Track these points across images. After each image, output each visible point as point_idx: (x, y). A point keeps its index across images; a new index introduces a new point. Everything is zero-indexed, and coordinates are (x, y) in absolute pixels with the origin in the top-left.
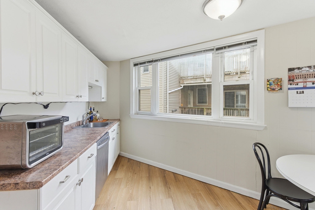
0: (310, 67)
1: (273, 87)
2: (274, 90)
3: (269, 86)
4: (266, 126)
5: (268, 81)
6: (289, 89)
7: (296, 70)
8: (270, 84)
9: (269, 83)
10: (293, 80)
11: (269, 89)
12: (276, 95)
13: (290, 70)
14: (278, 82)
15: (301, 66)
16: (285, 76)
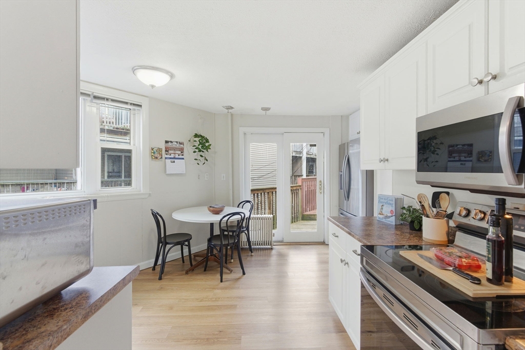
0: (177, 142)
1: (156, 155)
2: (157, 158)
3: (153, 154)
4: (151, 192)
5: (152, 149)
6: (166, 158)
7: (170, 143)
8: (154, 153)
9: (153, 151)
10: (168, 151)
11: (153, 157)
12: (158, 163)
13: (167, 142)
14: (160, 150)
15: (172, 141)
16: (163, 146)
